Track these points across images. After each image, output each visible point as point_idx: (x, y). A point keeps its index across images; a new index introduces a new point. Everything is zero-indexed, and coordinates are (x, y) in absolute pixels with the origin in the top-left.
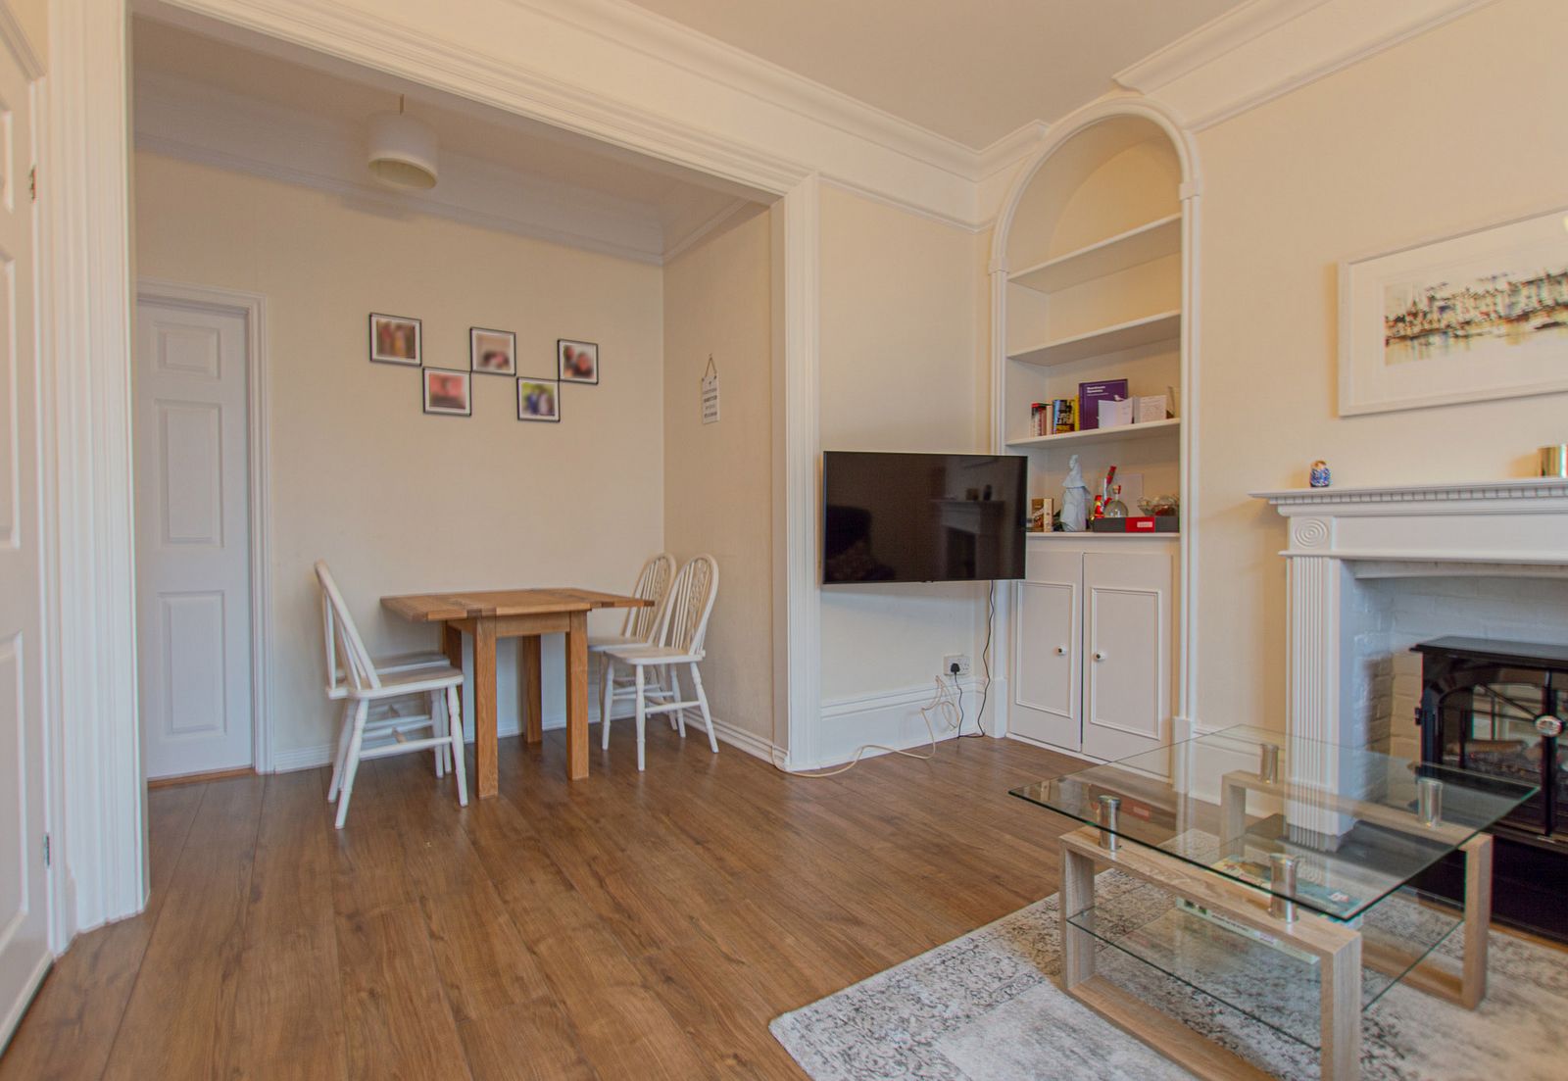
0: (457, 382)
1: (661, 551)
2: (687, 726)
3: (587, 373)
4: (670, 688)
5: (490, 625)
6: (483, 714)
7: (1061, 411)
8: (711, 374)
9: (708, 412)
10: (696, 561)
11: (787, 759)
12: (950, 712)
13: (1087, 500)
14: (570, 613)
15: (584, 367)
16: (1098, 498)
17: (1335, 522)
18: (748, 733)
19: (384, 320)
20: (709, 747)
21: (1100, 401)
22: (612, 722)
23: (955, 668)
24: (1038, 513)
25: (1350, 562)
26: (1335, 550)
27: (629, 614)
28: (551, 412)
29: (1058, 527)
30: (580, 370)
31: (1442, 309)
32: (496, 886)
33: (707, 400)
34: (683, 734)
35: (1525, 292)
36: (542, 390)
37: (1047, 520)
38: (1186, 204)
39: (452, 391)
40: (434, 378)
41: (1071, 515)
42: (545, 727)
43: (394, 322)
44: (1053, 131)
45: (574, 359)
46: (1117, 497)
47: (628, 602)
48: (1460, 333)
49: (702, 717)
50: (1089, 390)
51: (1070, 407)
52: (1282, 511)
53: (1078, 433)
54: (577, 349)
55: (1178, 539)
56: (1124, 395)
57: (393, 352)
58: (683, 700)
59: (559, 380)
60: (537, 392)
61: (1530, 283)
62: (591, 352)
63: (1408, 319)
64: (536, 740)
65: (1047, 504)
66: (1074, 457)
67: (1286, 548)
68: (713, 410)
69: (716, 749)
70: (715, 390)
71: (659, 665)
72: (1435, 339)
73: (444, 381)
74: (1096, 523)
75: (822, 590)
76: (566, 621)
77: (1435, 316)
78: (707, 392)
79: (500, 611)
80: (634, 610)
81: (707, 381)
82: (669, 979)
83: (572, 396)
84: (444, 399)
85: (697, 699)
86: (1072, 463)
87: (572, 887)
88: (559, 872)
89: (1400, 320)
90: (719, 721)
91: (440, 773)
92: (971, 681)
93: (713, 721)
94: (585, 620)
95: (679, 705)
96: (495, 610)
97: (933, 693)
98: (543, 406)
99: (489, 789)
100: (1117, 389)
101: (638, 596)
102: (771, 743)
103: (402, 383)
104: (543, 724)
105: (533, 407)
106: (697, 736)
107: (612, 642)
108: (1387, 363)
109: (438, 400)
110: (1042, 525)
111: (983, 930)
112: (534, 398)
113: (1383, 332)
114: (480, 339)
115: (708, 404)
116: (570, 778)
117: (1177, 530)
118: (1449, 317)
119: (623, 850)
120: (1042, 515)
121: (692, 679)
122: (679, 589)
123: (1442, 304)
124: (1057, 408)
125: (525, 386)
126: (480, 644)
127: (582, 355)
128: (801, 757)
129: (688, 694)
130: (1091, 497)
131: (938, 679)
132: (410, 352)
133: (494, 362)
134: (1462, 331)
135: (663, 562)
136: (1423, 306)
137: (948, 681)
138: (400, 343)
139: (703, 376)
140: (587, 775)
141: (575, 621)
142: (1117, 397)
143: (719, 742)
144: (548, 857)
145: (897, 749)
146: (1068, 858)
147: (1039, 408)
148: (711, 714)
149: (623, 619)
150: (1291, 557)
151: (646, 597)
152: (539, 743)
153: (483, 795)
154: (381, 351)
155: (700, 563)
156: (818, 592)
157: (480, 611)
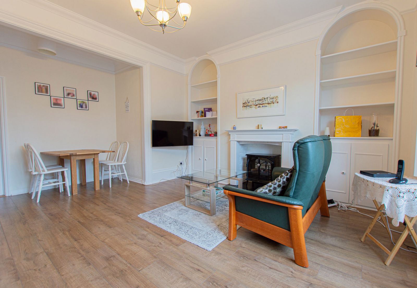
0: (60, 100)
1: (116, 141)
2: (123, 179)
3: (96, 99)
4: (119, 171)
5: (75, 157)
6: (73, 177)
7: (201, 113)
8: (127, 101)
9: (127, 110)
10: (124, 143)
11: (145, 183)
12: (180, 173)
13: (205, 130)
14: (94, 154)
15: (95, 97)
16: (207, 130)
17: (236, 135)
18: (137, 179)
19: (39, 84)
20: (127, 183)
21: (206, 112)
22: (104, 180)
23: (181, 163)
24: (196, 133)
25: (238, 142)
26: (236, 140)
27: (108, 154)
28: (86, 107)
29: (200, 135)
30: (94, 98)
31: (249, 103)
32: (82, 207)
33: (127, 107)
34: (122, 181)
35: (257, 101)
36: (84, 102)
37: (198, 134)
38: (218, 78)
39: (59, 102)
40: (54, 99)
41: (202, 133)
42: (87, 181)
43: (42, 85)
44: (198, 59)
45: (92, 95)
46: (210, 130)
47: (108, 152)
48: (250, 107)
49: (126, 177)
50: (205, 109)
51: (203, 112)
52: (230, 133)
53: (204, 118)
54: (93, 93)
55: (217, 138)
56: (211, 111)
57: (42, 92)
58: (121, 173)
59: (88, 100)
60: (82, 103)
61: (257, 100)
62: (97, 94)
63: (245, 103)
64: (85, 184)
65: (198, 131)
66: (203, 122)
67: (230, 139)
68: (128, 109)
69: (129, 183)
70: (128, 105)
71: (116, 165)
72: (248, 107)
73: (57, 100)
74: (207, 135)
75: (152, 148)
76: (93, 156)
77: (248, 103)
78: (126, 105)
79: (78, 154)
80: (109, 153)
81: (126, 103)
82: (120, 213)
83: (92, 104)
84: (57, 104)
85: (124, 172)
86: (202, 123)
87: (99, 205)
88: (95, 204)
89: (244, 103)
90: (129, 177)
91: (61, 192)
92: (184, 166)
93: (128, 177)
94: (98, 156)
95: (121, 174)
96: (76, 153)
97: (177, 169)
98: (84, 106)
99: (75, 193)
100: (210, 110)
101: (110, 150)
102: (142, 180)
103: (45, 100)
104: (86, 181)
105: (81, 106)
106: (125, 181)
107: (104, 161)
108: (243, 110)
109: (55, 104)
110: (197, 135)
111: (176, 202)
112: (82, 104)
113: (242, 105)
114: (66, 90)
115: (127, 108)
116: (95, 190)
117: (217, 136)
118: (250, 104)
119: (109, 199)
120: (197, 133)
121: (123, 168)
122: (120, 149)
123: (248, 102)
124: (201, 112)
125: (79, 101)
126: (72, 161)
127: (94, 94)
128: (149, 182)
129: (123, 171)
130: (206, 130)
131: (178, 166)
132: (47, 92)
133: (70, 95)
134: (250, 106)
135: (116, 143)
136: (246, 102)
137: (180, 166)
138: (44, 90)
139: (125, 102)
140: (99, 189)
141: (96, 156)
142: (210, 111)
143: (129, 181)
144: (92, 202)
145: (169, 180)
146: (185, 186)
147: (198, 112)
148: (128, 176)
149: (107, 155)
150: (231, 141)
151: (113, 150)
152: (86, 185)
153: (74, 194)
154: (38, 92)
155: (125, 143)
156: (151, 149)
157: (73, 154)
